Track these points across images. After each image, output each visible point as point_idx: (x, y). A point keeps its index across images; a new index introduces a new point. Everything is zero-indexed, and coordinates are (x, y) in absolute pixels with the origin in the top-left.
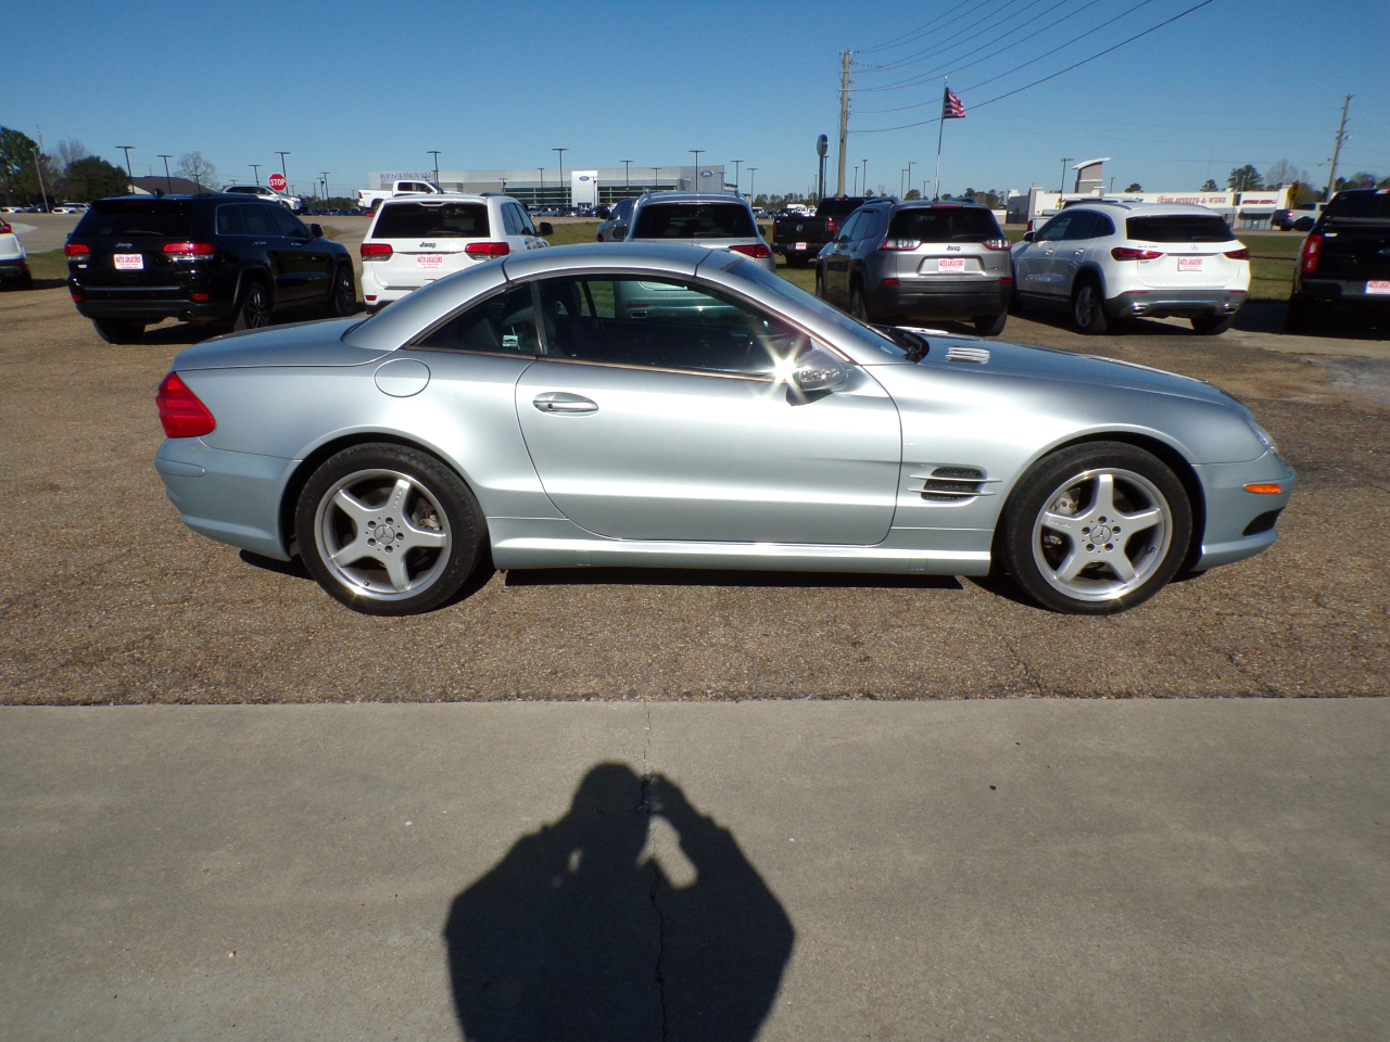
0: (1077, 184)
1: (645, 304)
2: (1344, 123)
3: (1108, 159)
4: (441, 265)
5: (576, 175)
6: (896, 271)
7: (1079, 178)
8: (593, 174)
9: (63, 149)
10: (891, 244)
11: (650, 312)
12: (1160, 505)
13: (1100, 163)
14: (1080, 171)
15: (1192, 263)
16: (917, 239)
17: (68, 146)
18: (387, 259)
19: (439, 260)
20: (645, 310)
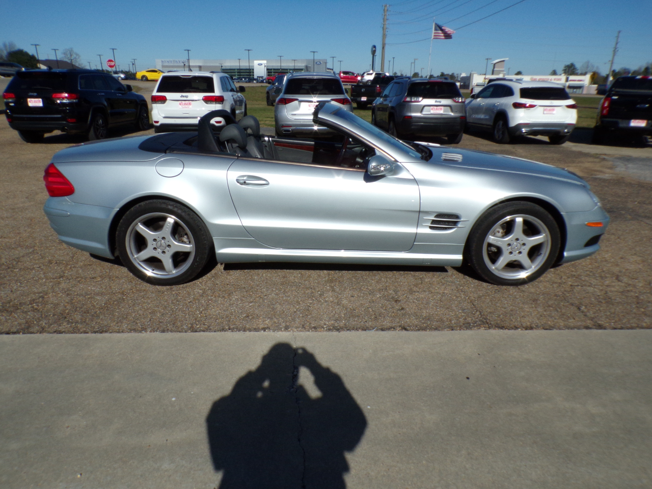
0: (493, 71)
1: (290, 126)
2: (617, 44)
3: (507, 59)
4: (190, 106)
5: (256, 62)
6: (411, 112)
7: (494, 68)
8: (264, 62)
9: (5, 45)
10: (408, 99)
11: (292, 130)
12: (545, 232)
13: (503, 61)
14: (495, 64)
15: (550, 110)
16: (420, 96)
17: (7, 44)
18: (164, 103)
19: (190, 104)
20: (290, 129)
